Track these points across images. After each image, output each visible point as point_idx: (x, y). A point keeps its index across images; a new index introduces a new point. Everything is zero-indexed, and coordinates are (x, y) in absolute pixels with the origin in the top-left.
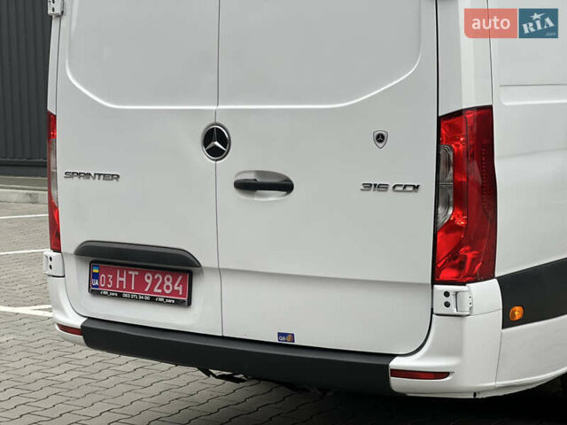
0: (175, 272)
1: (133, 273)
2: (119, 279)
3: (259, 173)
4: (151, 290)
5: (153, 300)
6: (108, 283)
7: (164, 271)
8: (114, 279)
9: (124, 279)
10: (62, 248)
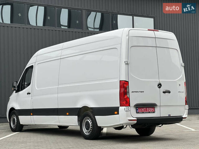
1: (145, 108)
2: (142, 110)
3: (166, 90)
4: (148, 111)
5: (149, 112)
6: (140, 111)
7: (150, 107)
8: (141, 110)
10: (131, 106)
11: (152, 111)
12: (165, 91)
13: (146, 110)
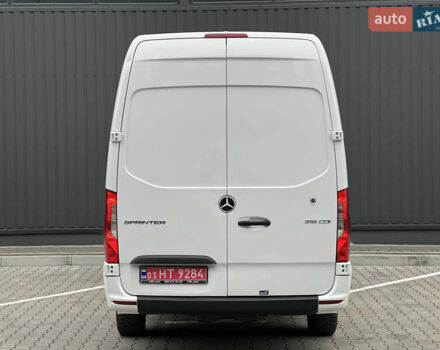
0: (198, 268)
1: (171, 270)
2: (161, 274)
3: (251, 218)
4: (183, 277)
5: (184, 282)
6: (153, 276)
7: (191, 268)
8: (158, 275)
9: (164, 274)
10: (120, 261)
11: (198, 278)
12: (247, 220)
13: (176, 275)
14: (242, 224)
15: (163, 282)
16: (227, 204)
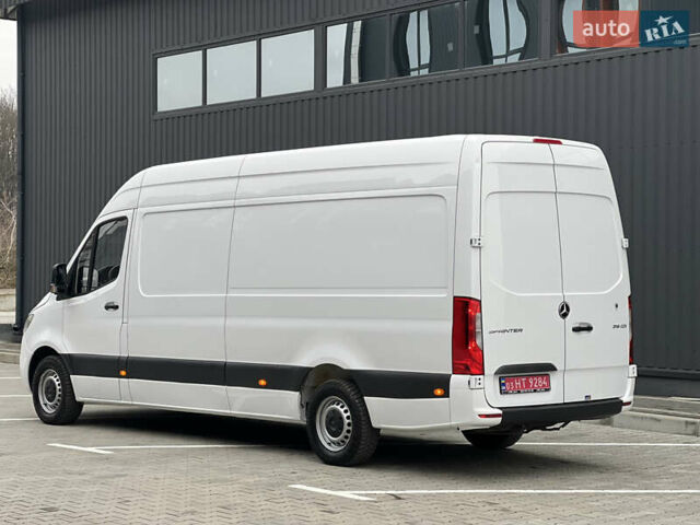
0: (542, 376)
1: (524, 380)
4: (533, 386)
5: (535, 391)
6: (510, 386)
7: (538, 376)
8: (515, 385)
9: (519, 383)
10: (486, 372)
12: (578, 325)
13: (528, 384)
14: (575, 330)
15: (519, 392)
16: (564, 311)
